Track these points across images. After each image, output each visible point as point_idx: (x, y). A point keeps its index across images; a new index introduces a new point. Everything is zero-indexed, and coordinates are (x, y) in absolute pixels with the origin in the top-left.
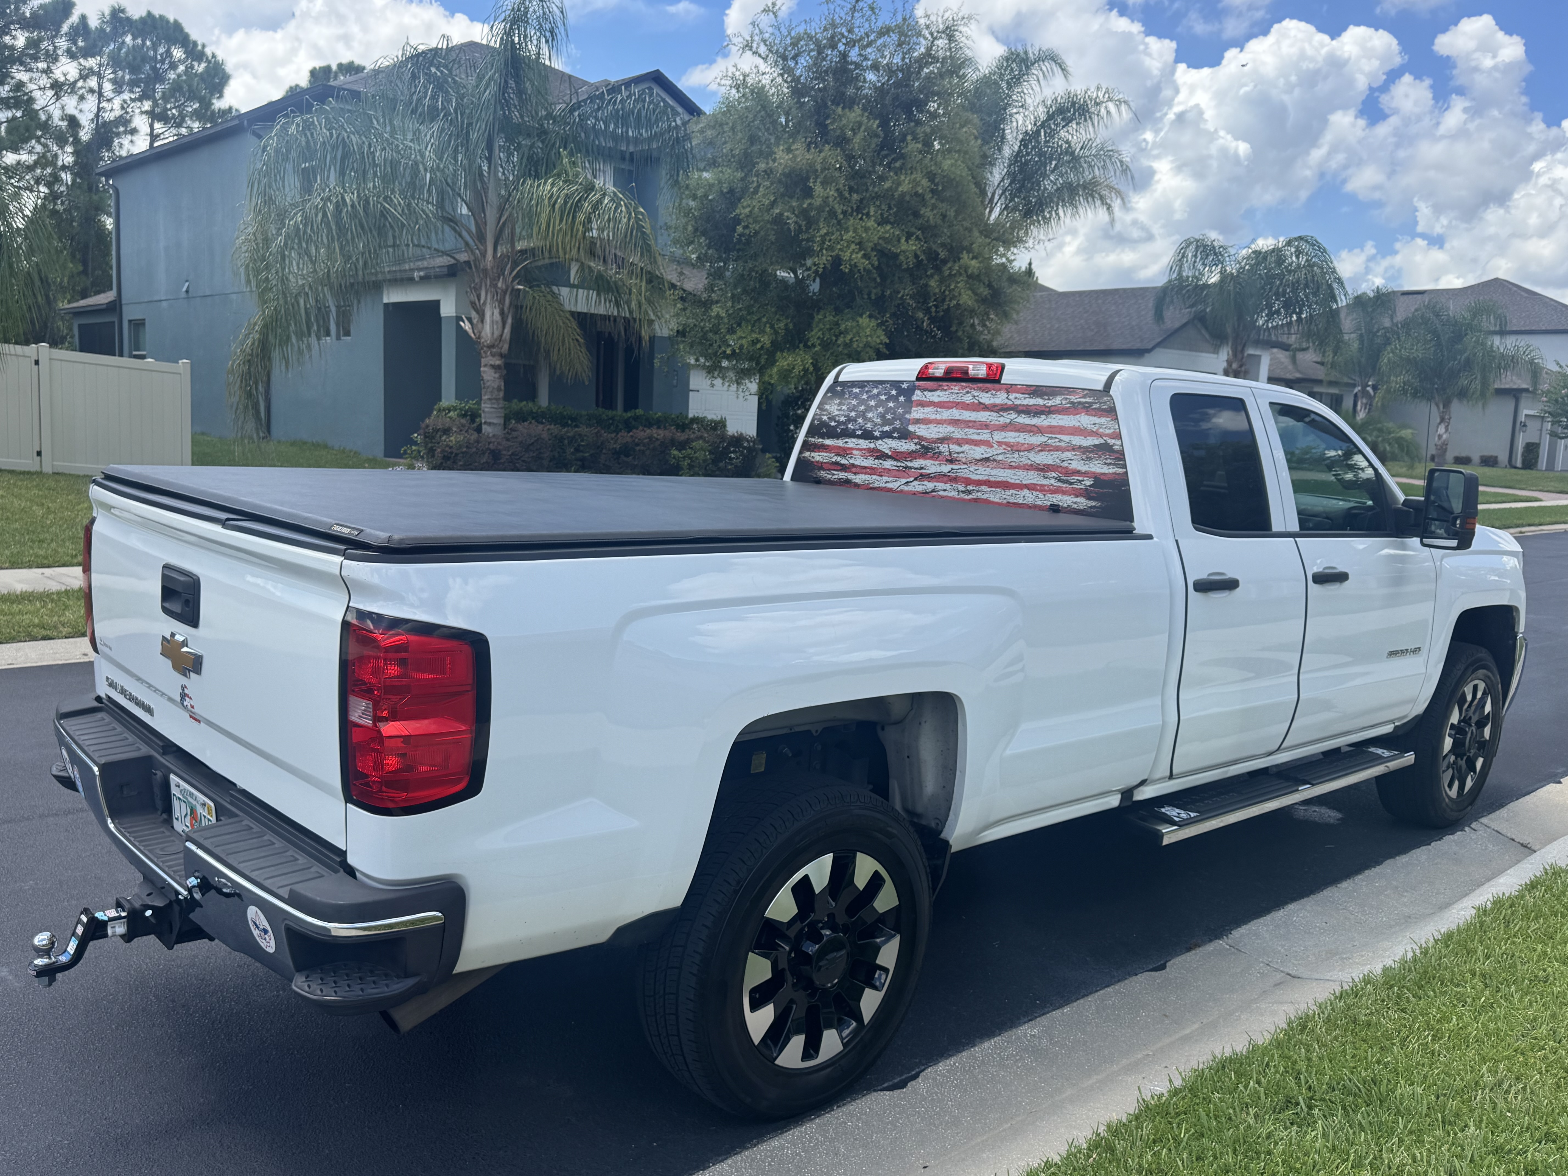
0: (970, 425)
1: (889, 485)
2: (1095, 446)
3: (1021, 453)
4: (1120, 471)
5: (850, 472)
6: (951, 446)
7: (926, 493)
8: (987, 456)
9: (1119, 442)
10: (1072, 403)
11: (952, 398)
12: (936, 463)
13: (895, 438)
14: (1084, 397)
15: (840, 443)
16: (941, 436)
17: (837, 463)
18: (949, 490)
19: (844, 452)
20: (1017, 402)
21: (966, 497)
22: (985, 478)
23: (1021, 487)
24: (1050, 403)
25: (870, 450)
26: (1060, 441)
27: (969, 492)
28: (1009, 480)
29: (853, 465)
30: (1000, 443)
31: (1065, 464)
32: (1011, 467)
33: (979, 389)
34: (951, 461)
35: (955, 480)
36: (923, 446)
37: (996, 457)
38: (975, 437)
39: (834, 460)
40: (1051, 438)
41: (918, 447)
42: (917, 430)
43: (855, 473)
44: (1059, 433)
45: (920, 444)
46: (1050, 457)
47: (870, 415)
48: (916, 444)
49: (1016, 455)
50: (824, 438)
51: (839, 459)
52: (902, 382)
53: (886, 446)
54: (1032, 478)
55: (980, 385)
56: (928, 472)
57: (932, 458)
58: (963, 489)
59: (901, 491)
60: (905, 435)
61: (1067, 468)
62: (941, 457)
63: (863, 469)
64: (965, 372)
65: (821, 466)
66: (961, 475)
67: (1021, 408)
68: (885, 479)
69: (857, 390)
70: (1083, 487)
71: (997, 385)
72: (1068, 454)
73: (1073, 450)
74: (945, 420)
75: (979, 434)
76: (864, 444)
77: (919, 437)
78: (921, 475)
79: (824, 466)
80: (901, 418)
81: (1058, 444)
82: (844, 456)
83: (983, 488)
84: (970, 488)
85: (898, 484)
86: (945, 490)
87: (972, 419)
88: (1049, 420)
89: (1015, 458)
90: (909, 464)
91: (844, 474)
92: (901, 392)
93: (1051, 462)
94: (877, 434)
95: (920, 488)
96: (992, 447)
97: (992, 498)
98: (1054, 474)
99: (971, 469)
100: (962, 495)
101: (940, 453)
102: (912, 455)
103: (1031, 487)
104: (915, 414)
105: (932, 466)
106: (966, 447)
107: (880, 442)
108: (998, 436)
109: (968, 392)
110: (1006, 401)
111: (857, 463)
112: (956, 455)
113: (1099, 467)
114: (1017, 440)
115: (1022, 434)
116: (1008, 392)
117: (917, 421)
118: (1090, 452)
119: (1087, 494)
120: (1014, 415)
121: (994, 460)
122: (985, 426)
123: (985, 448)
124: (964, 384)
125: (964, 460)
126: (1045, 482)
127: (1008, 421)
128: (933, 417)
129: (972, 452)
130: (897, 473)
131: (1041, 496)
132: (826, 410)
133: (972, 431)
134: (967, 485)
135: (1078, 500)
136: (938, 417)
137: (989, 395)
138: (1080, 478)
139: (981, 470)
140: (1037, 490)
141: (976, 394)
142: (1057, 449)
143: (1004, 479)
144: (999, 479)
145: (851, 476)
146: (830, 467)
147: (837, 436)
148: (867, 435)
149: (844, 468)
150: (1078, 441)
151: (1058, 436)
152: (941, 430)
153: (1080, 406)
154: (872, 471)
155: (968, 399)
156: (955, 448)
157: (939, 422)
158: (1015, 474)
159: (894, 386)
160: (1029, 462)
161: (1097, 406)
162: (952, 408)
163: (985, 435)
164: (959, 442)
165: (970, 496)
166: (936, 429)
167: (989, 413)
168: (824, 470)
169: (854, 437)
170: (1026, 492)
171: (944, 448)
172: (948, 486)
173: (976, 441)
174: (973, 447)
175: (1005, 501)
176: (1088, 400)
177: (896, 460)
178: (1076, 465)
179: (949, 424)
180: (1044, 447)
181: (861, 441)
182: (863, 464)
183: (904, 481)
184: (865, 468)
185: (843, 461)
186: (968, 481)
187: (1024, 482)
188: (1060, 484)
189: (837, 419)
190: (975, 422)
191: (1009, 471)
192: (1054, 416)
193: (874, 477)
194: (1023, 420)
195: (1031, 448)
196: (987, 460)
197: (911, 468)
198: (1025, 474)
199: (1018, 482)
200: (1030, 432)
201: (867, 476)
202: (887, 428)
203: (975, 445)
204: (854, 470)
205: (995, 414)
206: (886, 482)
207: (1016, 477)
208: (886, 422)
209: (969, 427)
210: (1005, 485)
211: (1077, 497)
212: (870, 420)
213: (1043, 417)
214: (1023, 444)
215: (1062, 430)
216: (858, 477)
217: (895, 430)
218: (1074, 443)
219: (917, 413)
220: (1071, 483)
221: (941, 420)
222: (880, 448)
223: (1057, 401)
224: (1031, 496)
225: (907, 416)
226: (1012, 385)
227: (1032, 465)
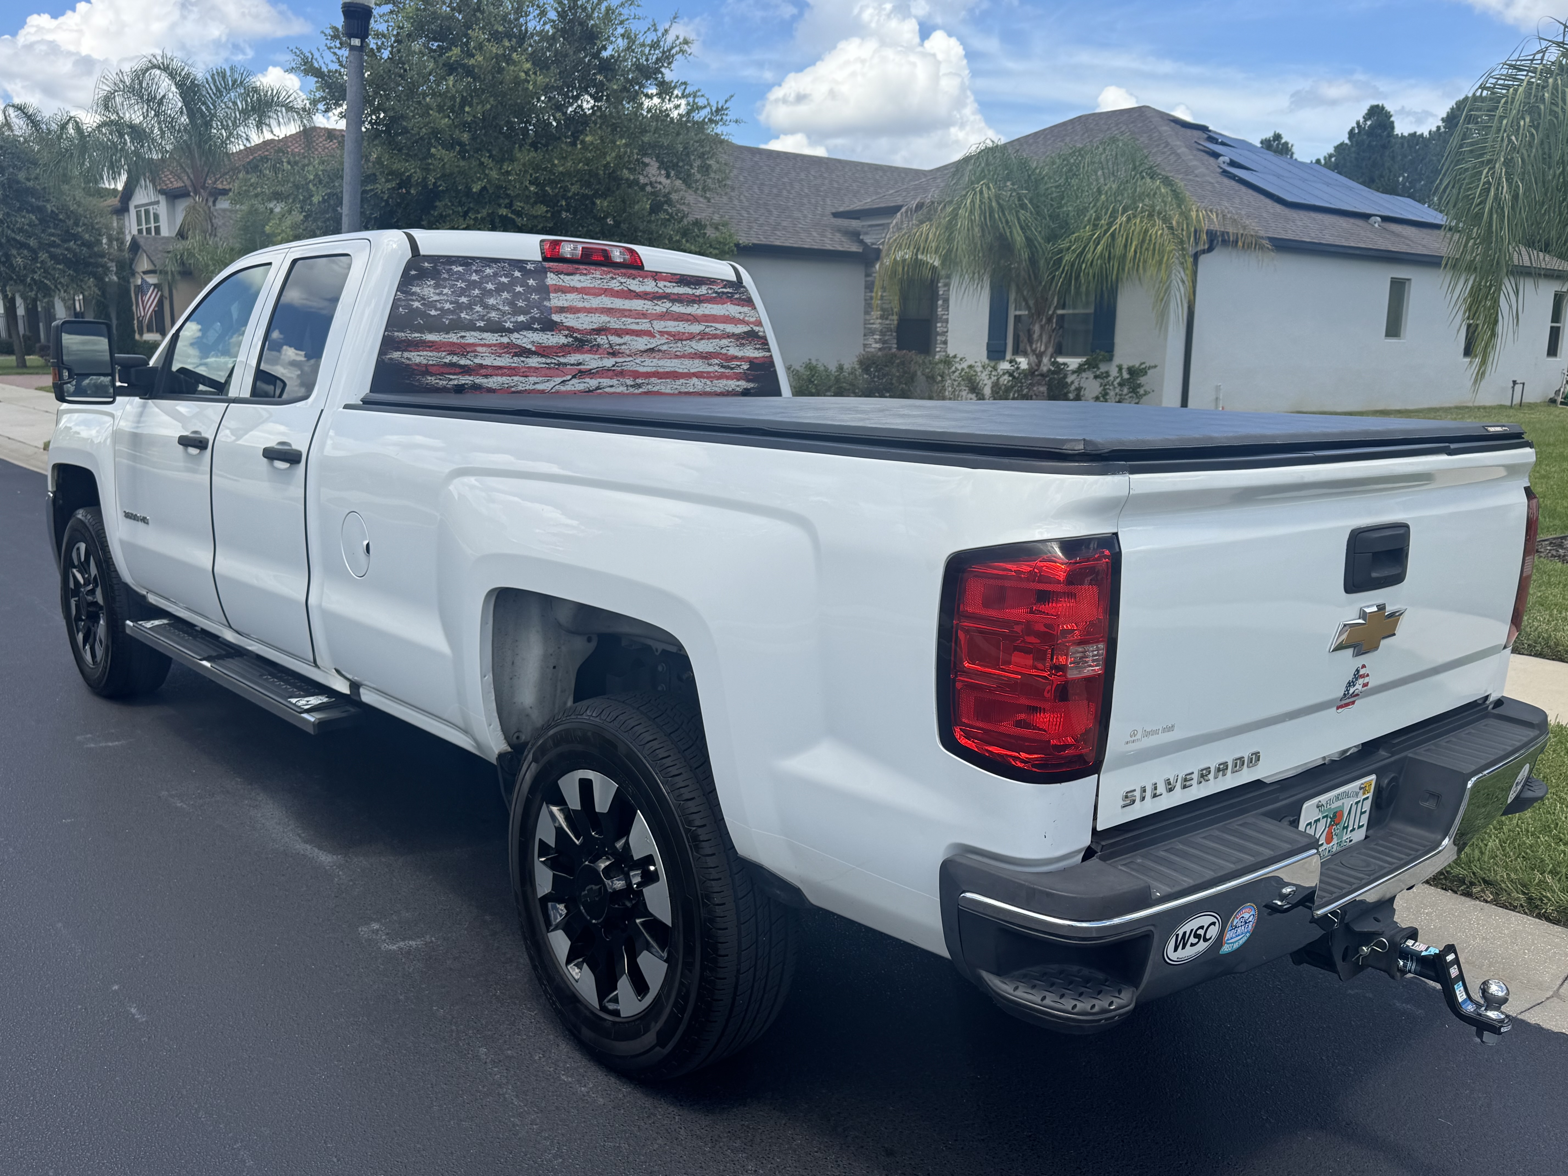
0: (626, 314)
1: (540, 387)
2: (744, 333)
3: (684, 343)
4: (767, 354)
5: (478, 374)
6: (610, 338)
7: (590, 391)
8: (652, 346)
9: (762, 329)
10: (716, 292)
11: (597, 284)
12: (597, 357)
13: (537, 329)
14: (725, 287)
15: (453, 338)
16: (595, 326)
17: (452, 365)
18: (617, 386)
19: (463, 349)
20: (668, 291)
21: (636, 391)
22: (654, 369)
23: (689, 375)
24: (698, 292)
25: (501, 345)
26: (716, 329)
27: (639, 386)
28: (677, 370)
29: (481, 366)
30: (662, 333)
31: (724, 351)
32: (677, 357)
33: (624, 275)
34: (614, 354)
35: (622, 374)
36: (576, 339)
37: (660, 348)
38: (634, 327)
39: (447, 361)
40: (707, 327)
41: (570, 340)
42: (564, 320)
43: (486, 376)
44: (713, 322)
45: (571, 336)
46: (710, 345)
47: (491, 301)
48: (566, 336)
49: (679, 344)
50: (422, 332)
51: (455, 359)
52: (526, 262)
53: (527, 339)
54: (697, 366)
55: (623, 271)
56: (589, 367)
57: (590, 352)
58: (632, 383)
59: (557, 392)
60: (550, 326)
61: (726, 354)
62: (600, 351)
63: (498, 370)
64: (606, 254)
65: (426, 370)
66: (628, 368)
67: (673, 297)
68: (532, 379)
69: (460, 269)
70: (741, 371)
71: (641, 272)
72: (725, 342)
73: (728, 337)
74: (596, 309)
75: (637, 323)
76: (491, 338)
77: (568, 328)
78: (580, 371)
79: (431, 369)
80: (539, 306)
81: (715, 332)
82: (464, 355)
83: (653, 380)
84: (639, 381)
85: (552, 384)
86: (612, 386)
87: (626, 307)
88: (702, 309)
89: (678, 347)
90: (562, 360)
91: (467, 377)
92: (526, 273)
93: (712, 350)
94: (508, 325)
95: (581, 387)
96: (655, 337)
97: (663, 389)
98: (717, 361)
99: (637, 361)
100: (631, 390)
101: (599, 345)
102: (564, 349)
103: (699, 375)
104: (556, 301)
105: (591, 361)
106: (627, 338)
107: (516, 335)
108: (659, 325)
109: (612, 278)
110: (656, 289)
111: (487, 362)
112: (618, 347)
113: (751, 352)
114: (678, 329)
115: (681, 323)
116: (655, 280)
117: (562, 310)
118: (743, 338)
119: (745, 377)
120: (668, 305)
121: (659, 351)
122: (643, 315)
123: (648, 338)
124: (605, 269)
125: (628, 352)
126: (710, 369)
127: (665, 310)
128: (580, 305)
129: (634, 343)
130: (548, 372)
131: (708, 382)
132: (414, 294)
133: (630, 320)
134: (635, 378)
135: (740, 383)
136: (587, 305)
137: (636, 282)
138: (739, 363)
139: (648, 362)
140: (704, 378)
141: (623, 280)
142: (715, 337)
143: (672, 369)
144: (667, 370)
145: (479, 380)
146: (442, 370)
147: (447, 330)
148: (496, 328)
149: (466, 370)
150: (730, 328)
151: (713, 325)
152: (593, 319)
153: (724, 296)
154: (512, 371)
155: (615, 285)
156: (614, 339)
157: (590, 311)
158: (682, 364)
159: (515, 266)
160: (693, 351)
161: (736, 296)
162: (600, 295)
163: (644, 325)
164: (619, 333)
165: (641, 390)
166: (588, 319)
167: (643, 302)
168: (432, 374)
169: (474, 330)
170: (695, 380)
171: (601, 340)
172: (614, 382)
173: (637, 331)
174: (635, 338)
175: (676, 392)
176: (728, 290)
177: (543, 356)
178: (734, 351)
179: (602, 313)
180: (703, 336)
181: (486, 335)
182: (496, 363)
183: (559, 380)
184: (500, 368)
185: (463, 362)
186: (636, 375)
187: (692, 371)
188: (723, 370)
189: (439, 305)
190: (630, 310)
191: (676, 361)
192: (705, 305)
193: (516, 378)
194: (678, 308)
195: (691, 337)
196: (652, 350)
197: (565, 364)
198: (691, 362)
199: (686, 371)
200: (687, 320)
201: (504, 378)
202: (521, 318)
203: (637, 336)
204: (483, 371)
205: (650, 303)
206: (535, 384)
207: (683, 367)
208: (517, 311)
209: (625, 316)
210: (674, 375)
211: (739, 380)
212: (494, 308)
213: (696, 306)
214: (684, 333)
215: (714, 319)
216: (490, 380)
217: (534, 320)
218: (728, 331)
219: (557, 300)
220: (732, 369)
221: (592, 308)
222: (519, 342)
223: (703, 290)
224: (699, 383)
225: (546, 303)
226: (656, 272)
227: (696, 354)
